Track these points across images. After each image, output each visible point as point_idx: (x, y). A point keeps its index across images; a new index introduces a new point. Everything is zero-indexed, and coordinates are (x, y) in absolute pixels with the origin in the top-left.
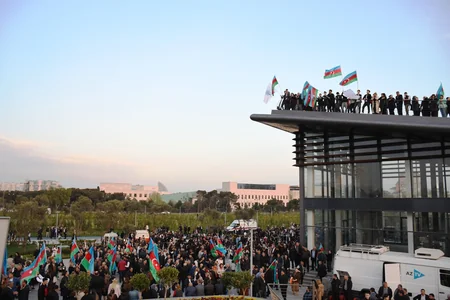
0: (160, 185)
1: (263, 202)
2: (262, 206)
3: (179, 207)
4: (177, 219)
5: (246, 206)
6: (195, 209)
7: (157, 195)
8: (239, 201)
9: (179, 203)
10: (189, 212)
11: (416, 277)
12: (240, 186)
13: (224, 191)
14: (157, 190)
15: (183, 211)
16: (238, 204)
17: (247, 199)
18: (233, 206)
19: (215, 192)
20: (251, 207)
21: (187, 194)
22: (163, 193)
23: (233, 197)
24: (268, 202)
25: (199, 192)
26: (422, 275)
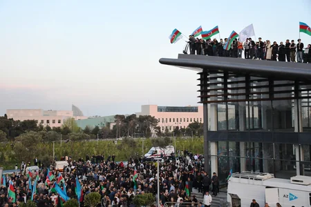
0: (74, 108)
1: (185, 125)
2: (183, 130)
3: (96, 133)
4: (95, 146)
5: (167, 130)
6: (113, 134)
7: (72, 121)
8: (160, 124)
9: (97, 129)
10: (107, 137)
11: (291, 199)
12: (160, 109)
13: (144, 114)
14: (71, 115)
15: (101, 137)
16: (159, 128)
17: (168, 122)
18: (153, 131)
19: (134, 116)
20: (172, 130)
21: (105, 118)
22: (78, 118)
23: (153, 121)
24: (190, 125)
25: (117, 116)
26: (296, 198)
